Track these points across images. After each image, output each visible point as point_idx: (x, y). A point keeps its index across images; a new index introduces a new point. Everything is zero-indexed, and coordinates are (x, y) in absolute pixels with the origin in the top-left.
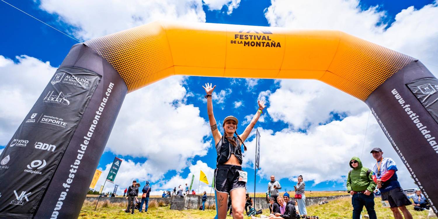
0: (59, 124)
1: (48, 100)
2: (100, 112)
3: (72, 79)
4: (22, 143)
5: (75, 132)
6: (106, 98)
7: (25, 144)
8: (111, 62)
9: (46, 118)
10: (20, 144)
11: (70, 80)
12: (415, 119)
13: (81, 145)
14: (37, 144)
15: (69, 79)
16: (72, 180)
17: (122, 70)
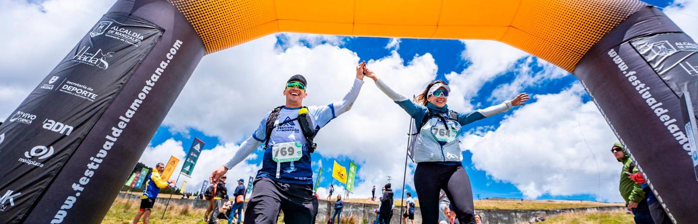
0: (85, 95)
1: (79, 59)
2: (152, 82)
3: (120, 32)
4: (26, 118)
5: (107, 108)
6: (166, 62)
7: (31, 120)
8: (183, 11)
9: (69, 85)
10: (23, 120)
11: (116, 33)
12: (644, 92)
13: (113, 128)
14: (47, 122)
15: (116, 31)
16: (88, 180)
17: (198, 22)
